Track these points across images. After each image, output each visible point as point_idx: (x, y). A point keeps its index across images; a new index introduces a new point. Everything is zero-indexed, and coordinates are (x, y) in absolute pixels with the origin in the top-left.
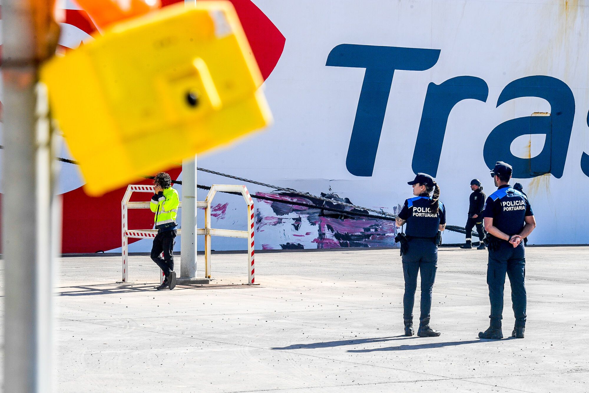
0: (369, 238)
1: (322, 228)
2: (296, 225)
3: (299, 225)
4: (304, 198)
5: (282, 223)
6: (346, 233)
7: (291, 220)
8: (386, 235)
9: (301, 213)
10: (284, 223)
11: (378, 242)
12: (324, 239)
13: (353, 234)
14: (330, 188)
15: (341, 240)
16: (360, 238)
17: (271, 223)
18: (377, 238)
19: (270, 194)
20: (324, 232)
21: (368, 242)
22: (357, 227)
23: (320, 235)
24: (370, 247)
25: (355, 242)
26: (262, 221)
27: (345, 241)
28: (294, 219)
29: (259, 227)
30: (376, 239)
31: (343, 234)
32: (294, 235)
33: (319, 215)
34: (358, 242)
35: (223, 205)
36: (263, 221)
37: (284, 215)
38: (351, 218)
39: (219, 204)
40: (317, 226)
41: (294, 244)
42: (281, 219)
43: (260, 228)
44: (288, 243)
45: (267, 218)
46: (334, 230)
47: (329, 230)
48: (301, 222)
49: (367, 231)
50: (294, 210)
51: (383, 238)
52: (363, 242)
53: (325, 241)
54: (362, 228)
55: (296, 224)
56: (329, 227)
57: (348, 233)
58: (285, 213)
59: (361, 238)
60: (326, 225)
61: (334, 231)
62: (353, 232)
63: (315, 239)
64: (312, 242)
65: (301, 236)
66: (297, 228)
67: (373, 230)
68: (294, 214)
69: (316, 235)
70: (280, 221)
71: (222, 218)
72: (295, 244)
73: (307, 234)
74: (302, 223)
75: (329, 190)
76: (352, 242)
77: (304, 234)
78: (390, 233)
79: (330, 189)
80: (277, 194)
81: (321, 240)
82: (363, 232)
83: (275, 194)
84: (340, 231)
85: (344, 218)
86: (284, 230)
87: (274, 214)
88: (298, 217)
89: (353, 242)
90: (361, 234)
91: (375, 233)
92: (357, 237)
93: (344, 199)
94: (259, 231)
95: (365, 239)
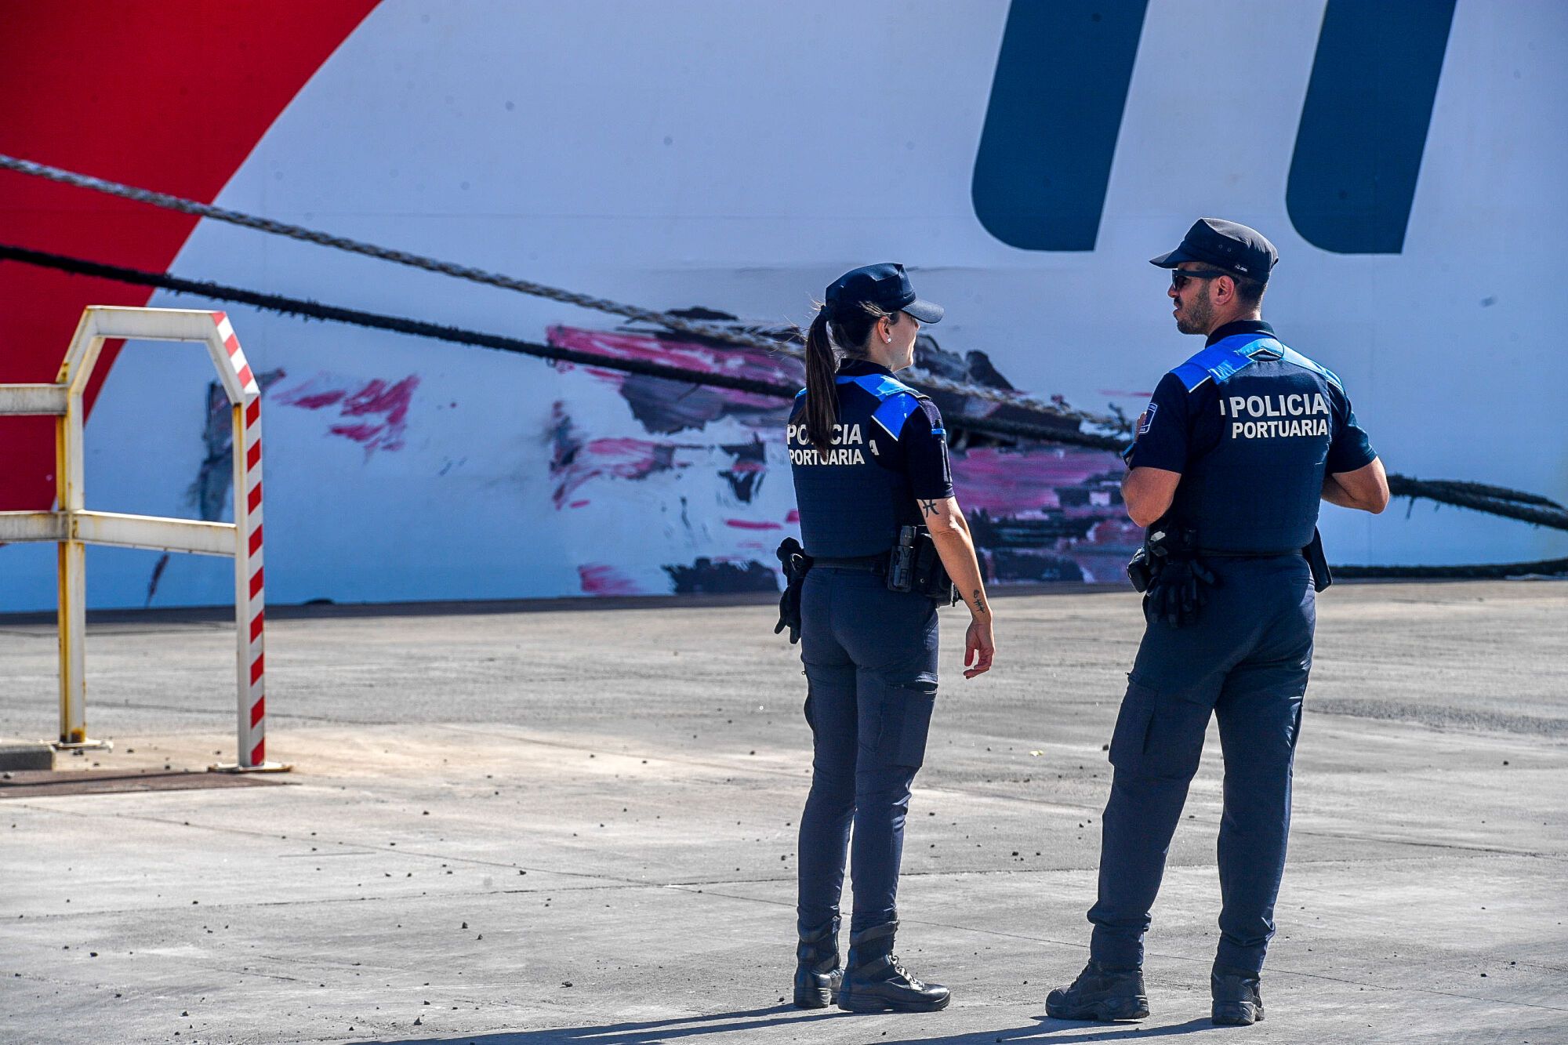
0: (1082, 535)
2: (742, 477)
3: (757, 478)
5: (672, 468)
6: (974, 513)
7: (718, 452)
9: (762, 420)
10: (684, 466)
11: (1125, 554)
13: (1010, 517)
16: (1038, 533)
17: (622, 470)
18: (1122, 534)
19: (616, 335)
21: (1080, 553)
22: (1027, 484)
24: (1088, 577)
25: (1020, 551)
26: (577, 460)
28: (729, 450)
29: (564, 486)
30: (1114, 538)
32: (733, 523)
34: (1030, 552)
35: (395, 388)
36: (587, 459)
37: (680, 429)
38: (1003, 444)
39: (375, 383)
41: (732, 562)
42: (670, 450)
43: (570, 492)
44: (702, 562)
45: (602, 446)
48: (763, 462)
49: (1074, 505)
50: (729, 409)
52: (1055, 551)
54: (1050, 491)
55: (741, 471)
57: (983, 512)
58: (689, 422)
59: (1049, 536)
62: (1008, 510)
65: (765, 526)
66: (743, 490)
67: (1100, 499)
68: (730, 424)
70: (662, 461)
71: (390, 447)
72: (738, 563)
74: (765, 468)
76: (1005, 554)
77: (781, 518)
80: (651, 336)
82: (1057, 506)
83: (639, 334)
85: (970, 445)
86: (684, 501)
87: (636, 430)
88: (748, 439)
89: (1011, 555)
90: (1046, 517)
91: (1110, 510)
92: (1027, 531)
93: (963, 356)
94: (566, 507)
95: (1066, 541)
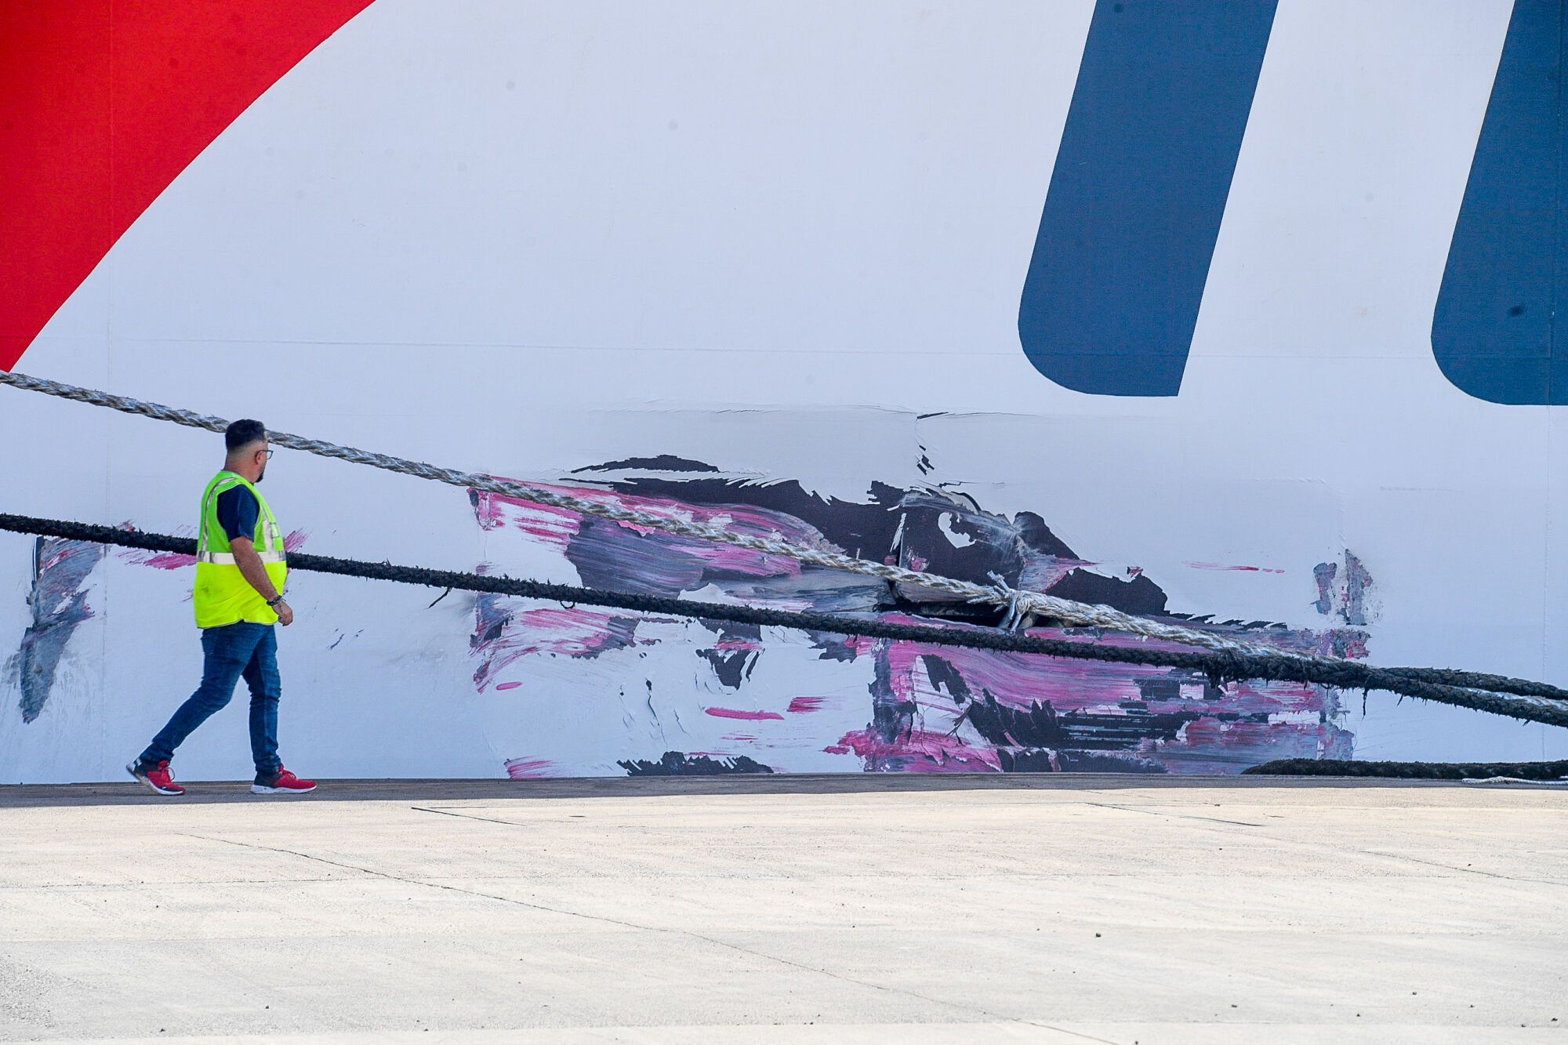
0: (1170, 736)
1: (894, 674)
2: (728, 656)
3: (748, 660)
4: (771, 512)
5: (633, 645)
6: (1035, 704)
7: (696, 627)
8: (1273, 719)
9: (756, 589)
11: (1226, 760)
12: (909, 733)
13: (1080, 711)
14: (925, 460)
15: (1010, 744)
16: (1116, 732)
17: (564, 646)
18: (1221, 735)
20: (909, 697)
22: (1101, 672)
23: (883, 713)
25: (1093, 752)
26: (507, 634)
27: (1035, 750)
29: (487, 664)
30: (1211, 740)
31: (1017, 711)
32: (714, 712)
33: (876, 601)
34: (1107, 753)
36: (517, 633)
40: (864, 665)
41: (713, 756)
43: (495, 671)
44: (672, 756)
45: (540, 618)
46: (969, 686)
47: (938, 689)
48: (761, 640)
49: (1158, 699)
50: (711, 576)
51: (1254, 734)
52: (1138, 752)
53: (916, 747)
54: (1130, 683)
55: (727, 650)
56: (939, 672)
57: (1047, 704)
59: (1128, 735)
60: (919, 659)
61: (969, 691)
62: (1079, 702)
63: (849, 735)
64: (828, 750)
65: (760, 716)
66: (730, 673)
67: (1192, 693)
68: (713, 594)
69: (860, 715)
70: (621, 636)
73: (797, 706)
74: (763, 645)
75: (919, 466)
76: (1074, 755)
77: (781, 707)
78: (1298, 708)
79: (925, 464)
80: (606, 489)
81: (892, 740)
82: (1139, 699)
84: (1003, 693)
86: (649, 684)
90: (1124, 712)
91: (1205, 706)
92: (1102, 729)
93: (1012, 520)
94: (490, 689)
95: (1152, 740)
